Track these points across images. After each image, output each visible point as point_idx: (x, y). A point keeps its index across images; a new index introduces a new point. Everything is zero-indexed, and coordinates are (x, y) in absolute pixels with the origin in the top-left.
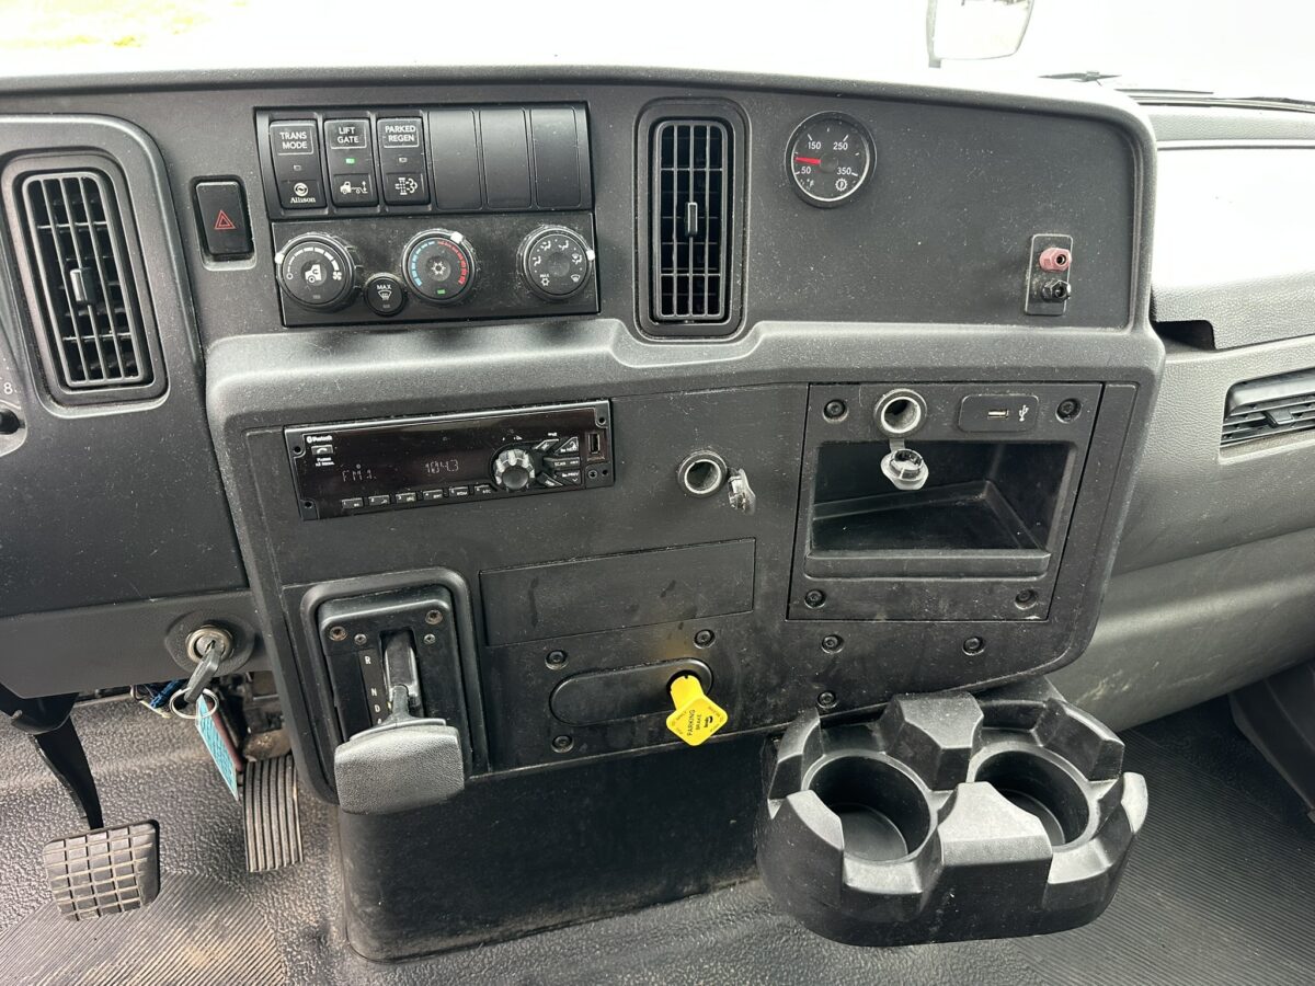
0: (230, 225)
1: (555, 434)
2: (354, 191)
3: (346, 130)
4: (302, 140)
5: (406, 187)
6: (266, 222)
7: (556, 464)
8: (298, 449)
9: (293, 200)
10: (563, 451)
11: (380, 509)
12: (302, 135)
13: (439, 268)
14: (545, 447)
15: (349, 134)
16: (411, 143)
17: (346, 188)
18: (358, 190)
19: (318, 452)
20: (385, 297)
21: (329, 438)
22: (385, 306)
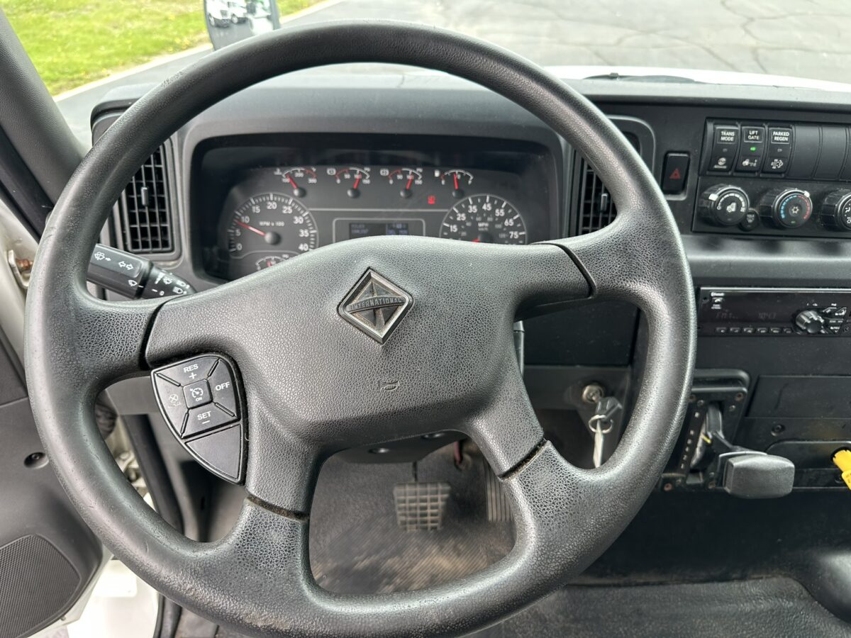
0: (678, 177)
1: (835, 305)
2: (749, 165)
3: (753, 132)
4: (731, 136)
5: (777, 164)
6: (697, 176)
7: (831, 322)
8: (705, 298)
9: (716, 167)
10: (836, 314)
11: (733, 335)
12: (733, 134)
13: (795, 210)
14: (828, 311)
15: (755, 134)
16: (785, 141)
17: (746, 163)
18: (752, 164)
19: (716, 301)
20: (750, 221)
21: (722, 294)
22: (749, 226)
